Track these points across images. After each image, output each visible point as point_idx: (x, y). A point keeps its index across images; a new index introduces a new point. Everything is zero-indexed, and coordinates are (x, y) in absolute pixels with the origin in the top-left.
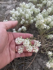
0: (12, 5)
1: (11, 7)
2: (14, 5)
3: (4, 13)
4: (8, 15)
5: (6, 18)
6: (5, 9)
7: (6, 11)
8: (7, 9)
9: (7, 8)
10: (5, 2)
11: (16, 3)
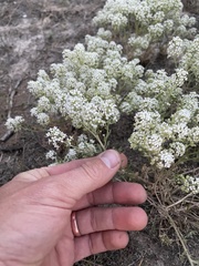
0: (35, 38)
1: (30, 46)
2: (39, 36)
3: (6, 72)
4: (21, 82)
5: (16, 93)
6: (9, 56)
7: (13, 62)
8: (17, 56)
9: (16, 50)
10: (7, 28)
11: (47, 28)
